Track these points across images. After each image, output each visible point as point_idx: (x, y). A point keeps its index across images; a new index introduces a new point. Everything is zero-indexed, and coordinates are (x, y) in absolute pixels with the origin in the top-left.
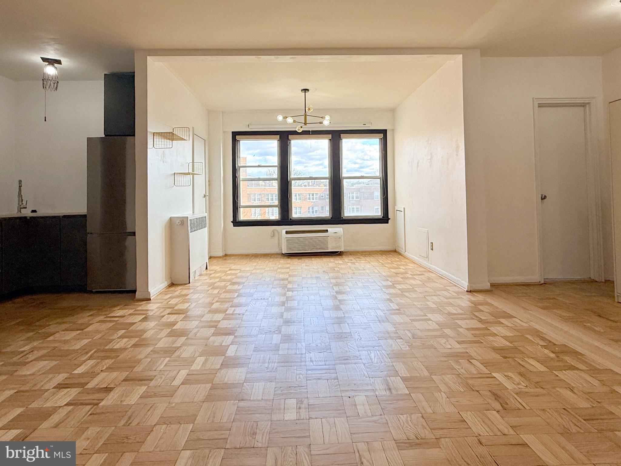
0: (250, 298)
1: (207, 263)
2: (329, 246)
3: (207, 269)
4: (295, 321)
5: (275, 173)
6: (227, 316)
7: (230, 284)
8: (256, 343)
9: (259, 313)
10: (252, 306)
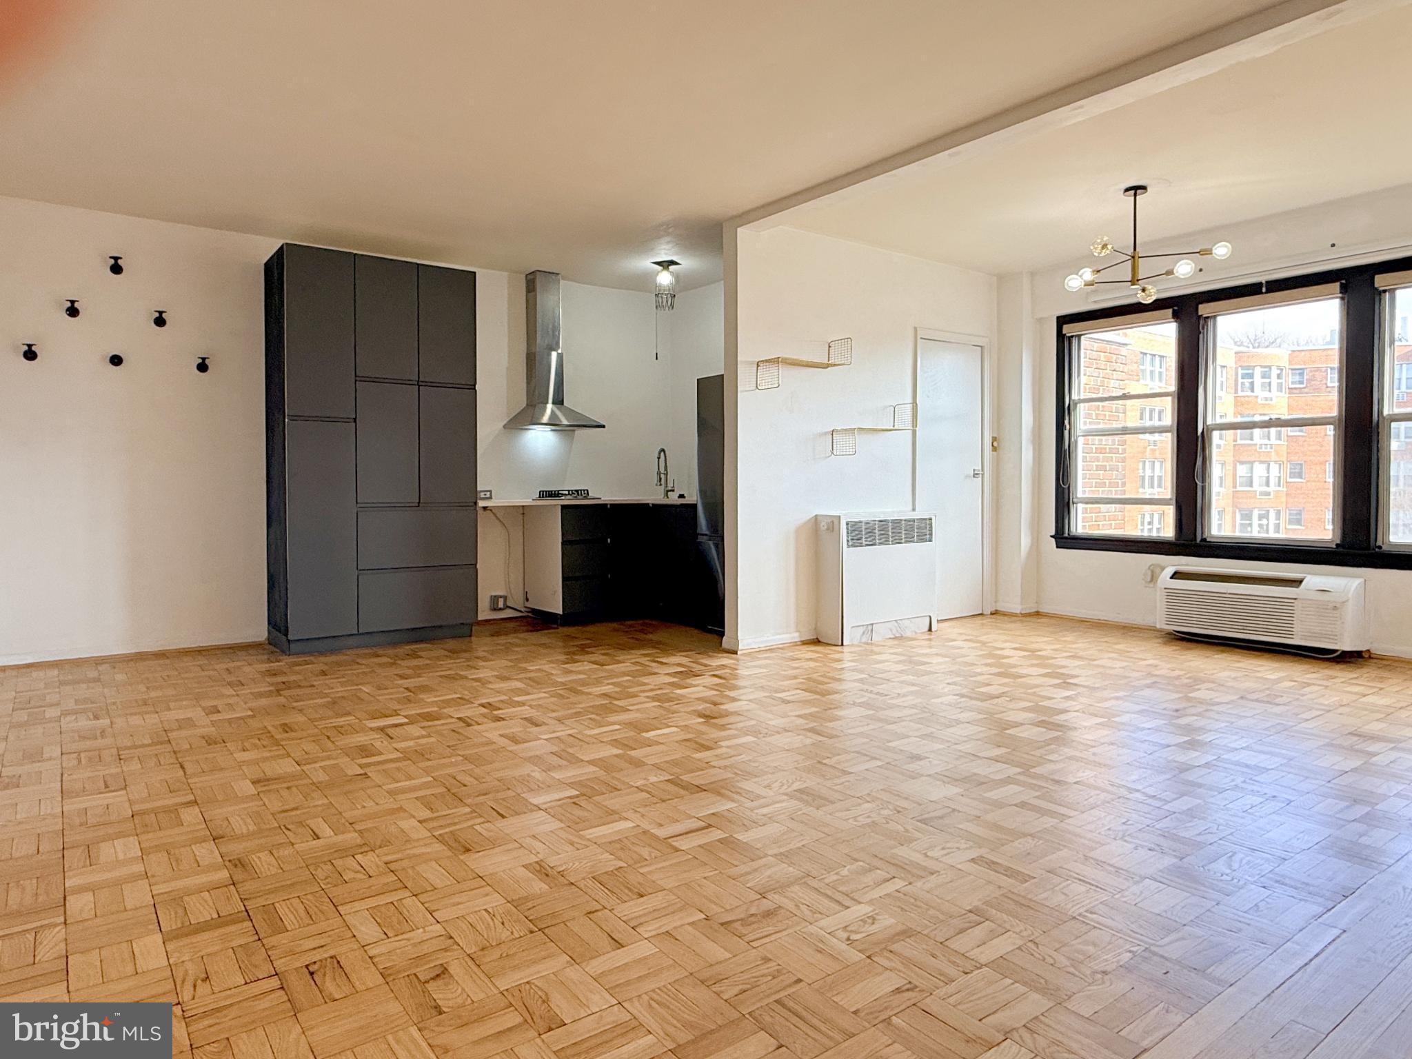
1: (930, 617)
2: (1297, 627)
3: (930, 630)
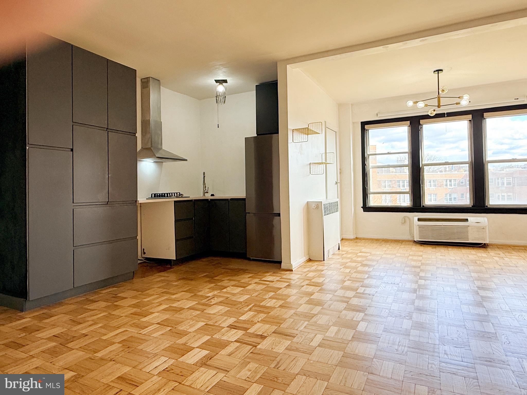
0: (380, 280)
1: (339, 244)
2: (470, 236)
3: (339, 249)
4: (428, 311)
5: (406, 159)
6: (358, 295)
7: (361, 266)
8: (386, 324)
9: (389, 296)
10: (382, 288)
